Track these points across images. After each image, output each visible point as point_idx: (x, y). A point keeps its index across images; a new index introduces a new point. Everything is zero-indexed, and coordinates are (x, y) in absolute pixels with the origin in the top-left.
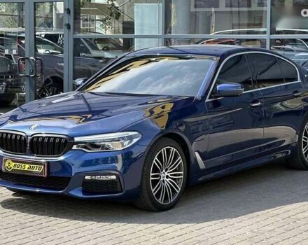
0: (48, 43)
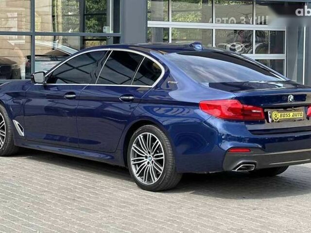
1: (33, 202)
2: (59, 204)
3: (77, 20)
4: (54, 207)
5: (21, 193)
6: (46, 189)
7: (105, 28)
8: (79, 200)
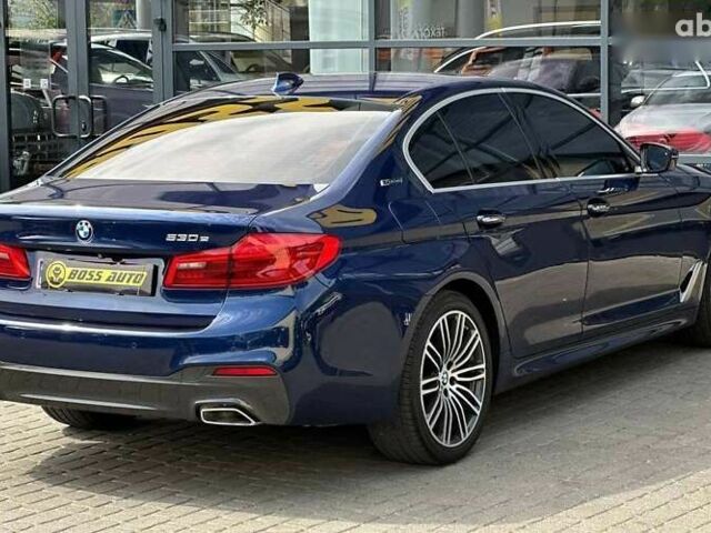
0: (123, 60)
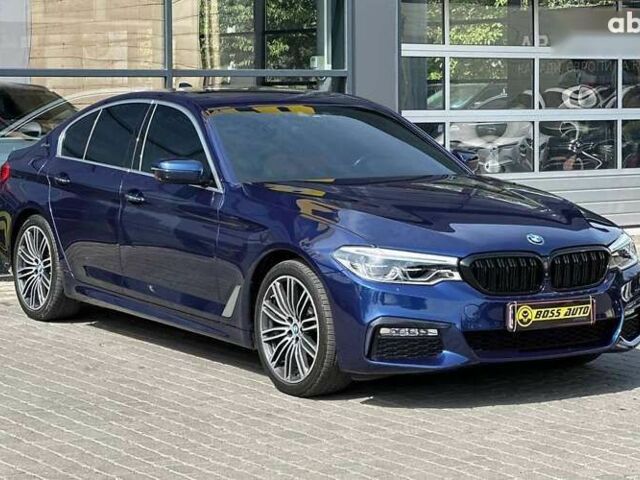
1: (185, 421)
2: (239, 424)
3: (248, 45)
4: (230, 432)
5: (161, 402)
6: (210, 394)
7: (314, 60)
8: (279, 416)
